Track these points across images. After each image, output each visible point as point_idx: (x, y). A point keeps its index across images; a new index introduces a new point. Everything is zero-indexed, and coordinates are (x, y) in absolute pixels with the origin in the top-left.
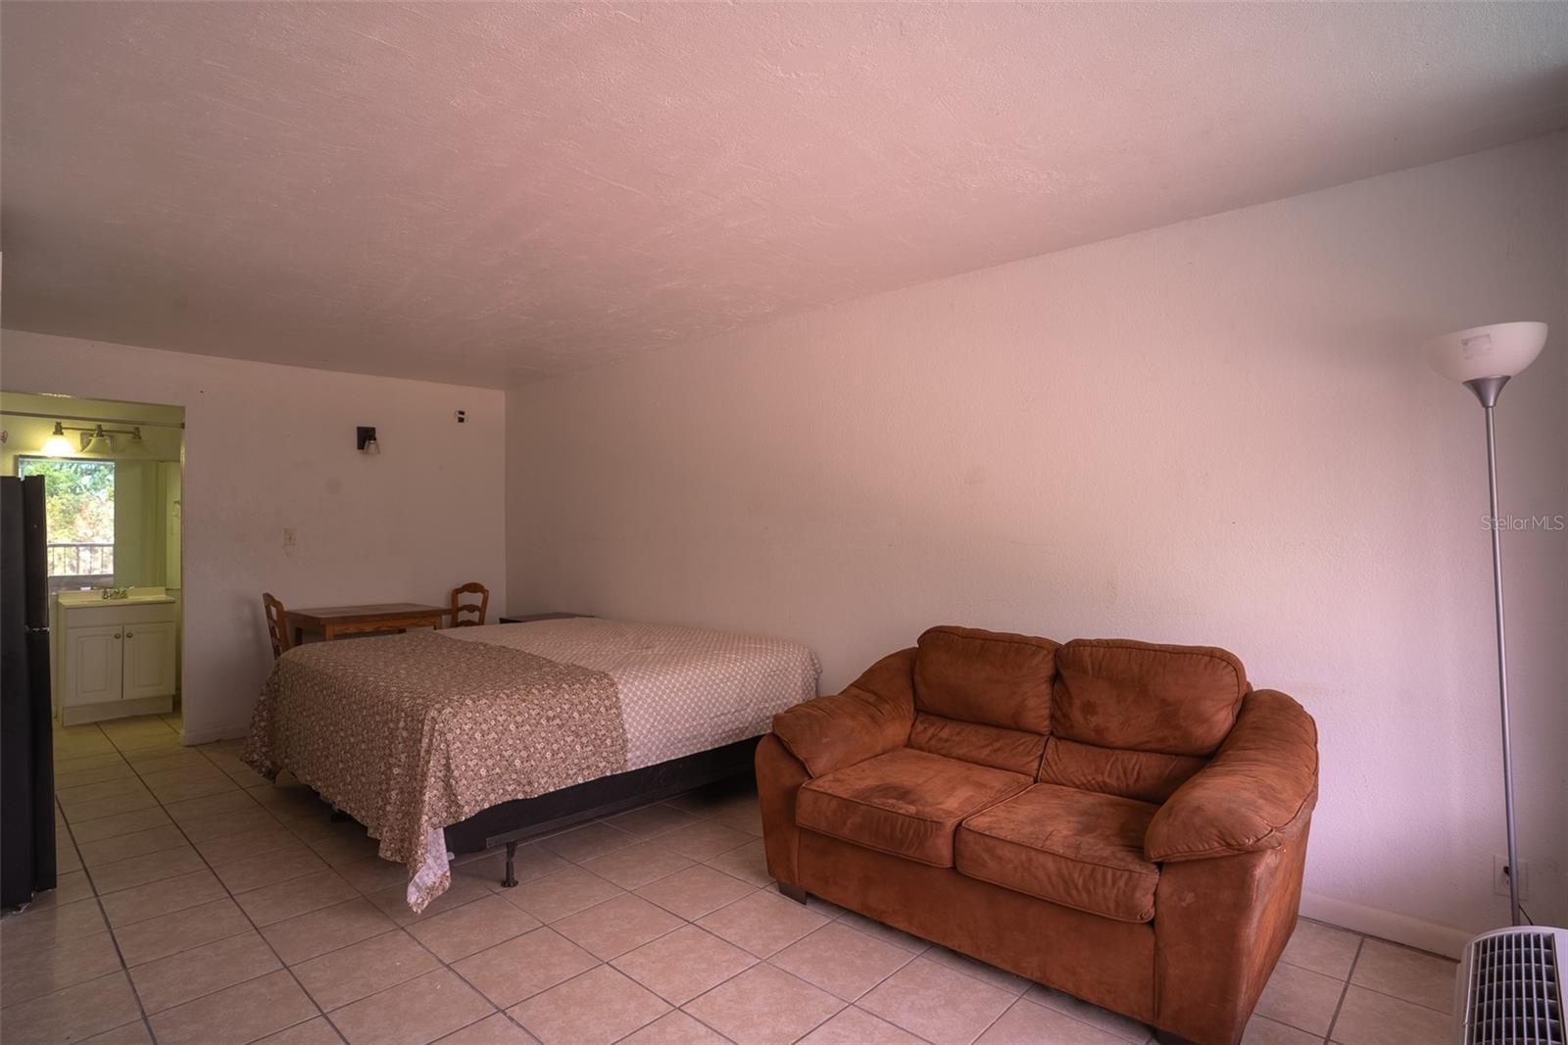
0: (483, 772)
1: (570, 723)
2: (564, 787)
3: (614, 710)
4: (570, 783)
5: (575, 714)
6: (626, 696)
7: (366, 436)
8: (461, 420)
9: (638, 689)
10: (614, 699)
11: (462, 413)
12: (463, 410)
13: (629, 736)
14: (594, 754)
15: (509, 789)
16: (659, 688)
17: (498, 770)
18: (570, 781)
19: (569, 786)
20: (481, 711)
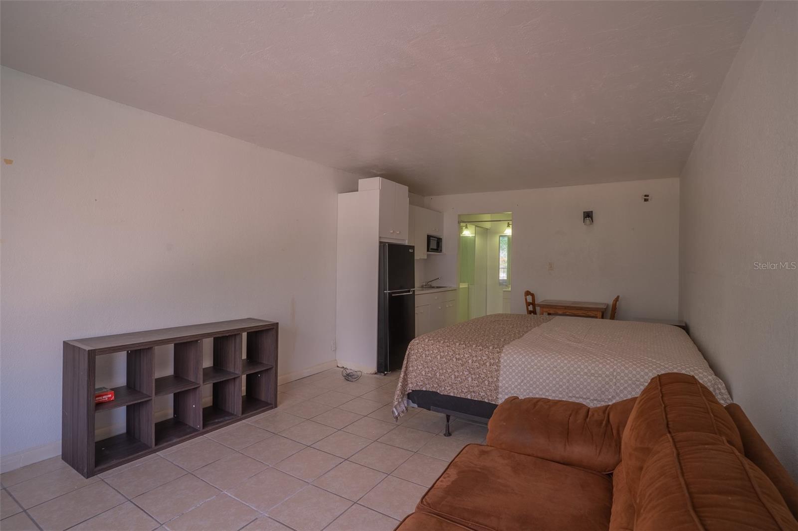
0: (423, 373)
1: (466, 365)
2: (459, 396)
3: (495, 367)
4: (463, 396)
5: (470, 361)
6: (505, 361)
7: (588, 215)
8: (646, 200)
9: (514, 359)
10: (497, 360)
11: (648, 196)
12: (647, 194)
13: (500, 385)
14: (478, 386)
15: (435, 386)
16: (529, 363)
17: (430, 375)
18: (463, 395)
19: (462, 397)
20: (428, 346)
